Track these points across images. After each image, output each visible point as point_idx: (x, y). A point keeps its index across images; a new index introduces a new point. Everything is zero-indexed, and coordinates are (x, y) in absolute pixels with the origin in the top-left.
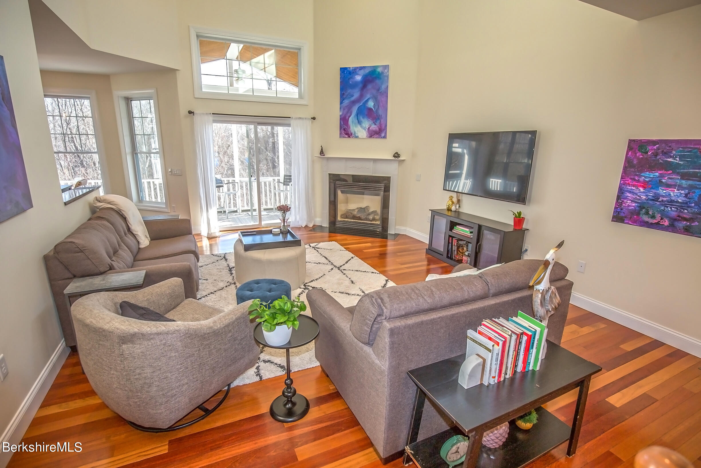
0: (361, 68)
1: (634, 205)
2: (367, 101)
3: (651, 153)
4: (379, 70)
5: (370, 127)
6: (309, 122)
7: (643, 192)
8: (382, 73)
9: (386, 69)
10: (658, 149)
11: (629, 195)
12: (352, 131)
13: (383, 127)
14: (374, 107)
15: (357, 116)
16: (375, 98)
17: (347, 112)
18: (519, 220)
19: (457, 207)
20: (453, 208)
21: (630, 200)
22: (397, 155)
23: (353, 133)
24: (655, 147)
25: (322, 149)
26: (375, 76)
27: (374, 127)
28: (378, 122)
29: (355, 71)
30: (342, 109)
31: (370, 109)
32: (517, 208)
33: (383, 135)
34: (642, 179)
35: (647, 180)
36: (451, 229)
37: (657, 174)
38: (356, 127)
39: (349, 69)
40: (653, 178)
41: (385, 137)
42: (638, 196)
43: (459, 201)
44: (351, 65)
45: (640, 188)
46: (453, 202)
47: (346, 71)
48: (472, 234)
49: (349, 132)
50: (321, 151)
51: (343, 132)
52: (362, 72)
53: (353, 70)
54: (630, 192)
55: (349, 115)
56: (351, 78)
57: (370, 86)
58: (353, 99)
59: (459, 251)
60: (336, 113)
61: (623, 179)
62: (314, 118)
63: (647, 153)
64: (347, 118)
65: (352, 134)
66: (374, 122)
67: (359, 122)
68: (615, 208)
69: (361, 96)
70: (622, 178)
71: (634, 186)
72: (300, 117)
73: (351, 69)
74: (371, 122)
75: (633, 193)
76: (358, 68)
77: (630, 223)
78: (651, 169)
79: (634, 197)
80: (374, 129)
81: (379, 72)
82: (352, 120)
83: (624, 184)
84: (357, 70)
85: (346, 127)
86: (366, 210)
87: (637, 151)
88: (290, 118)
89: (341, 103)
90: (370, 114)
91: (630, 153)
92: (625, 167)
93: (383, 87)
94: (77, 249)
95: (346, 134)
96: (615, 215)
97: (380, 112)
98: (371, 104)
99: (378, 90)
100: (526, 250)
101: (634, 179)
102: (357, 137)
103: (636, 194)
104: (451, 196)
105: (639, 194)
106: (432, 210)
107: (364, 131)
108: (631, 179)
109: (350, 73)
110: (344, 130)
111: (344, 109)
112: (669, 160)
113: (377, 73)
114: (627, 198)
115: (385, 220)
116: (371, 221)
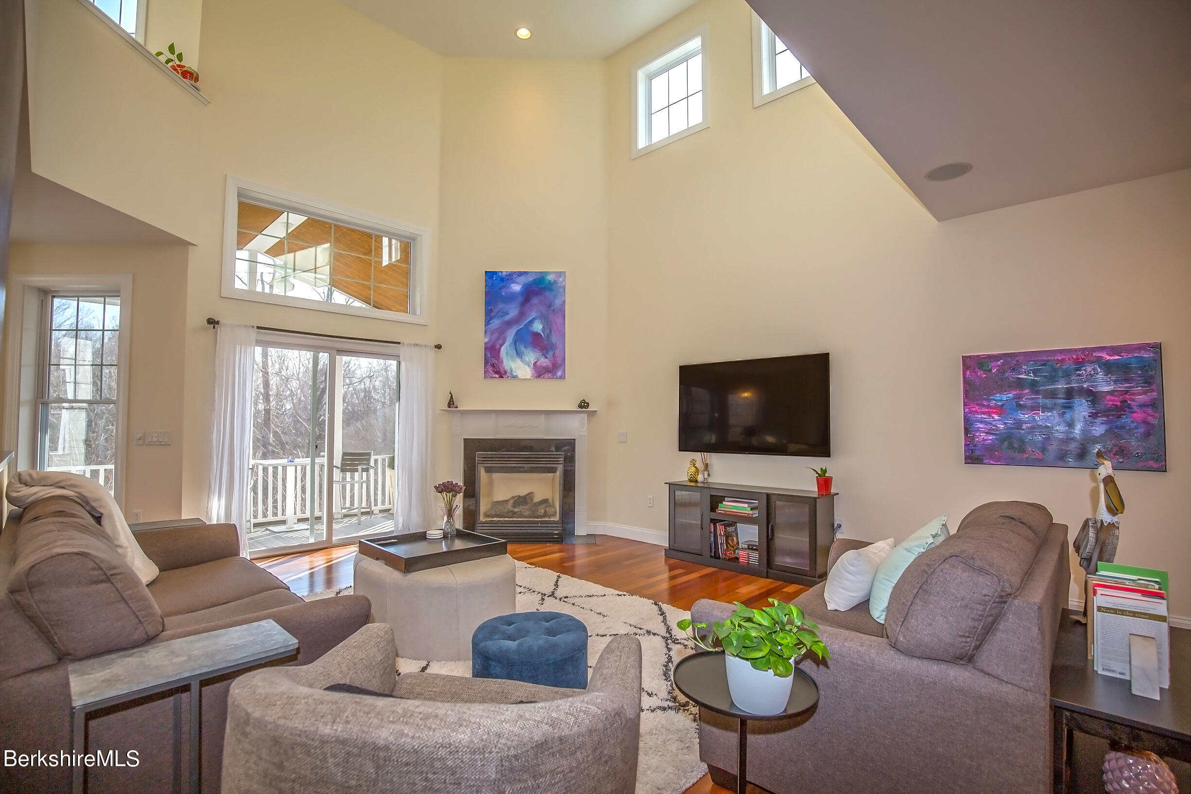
0: (521, 274)
1: (991, 438)
2: (532, 322)
3: (995, 370)
4: (550, 278)
5: (537, 362)
6: (432, 352)
7: (999, 420)
8: (555, 282)
9: (560, 277)
10: (1003, 364)
11: (981, 426)
12: (507, 368)
13: (559, 361)
14: (543, 331)
15: (515, 344)
16: (544, 318)
17: (498, 339)
18: (824, 482)
20: (700, 478)
21: (983, 432)
22: (583, 405)
23: (509, 371)
24: (999, 363)
25: (452, 397)
26: (543, 286)
27: (544, 362)
28: (551, 353)
29: (511, 277)
30: (489, 334)
31: (537, 335)
32: (817, 463)
33: (559, 374)
34: (993, 403)
35: (1000, 404)
36: (713, 508)
37: (1011, 395)
38: (513, 361)
39: (500, 274)
40: (1007, 400)
41: (563, 377)
42: (994, 425)
44: (504, 268)
45: (994, 415)
46: (697, 470)
47: (495, 276)
48: (756, 511)
49: (502, 370)
50: (450, 401)
51: (490, 369)
52: (523, 280)
53: (506, 275)
54: (981, 422)
55: (501, 342)
56: (504, 287)
57: (535, 301)
58: (508, 318)
59: (729, 544)
60: (478, 338)
61: (966, 406)
62: (438, 347)
63: (990, 370)
64: (498, 347)
65: (506, 373)
66: (543, 354)
67: (519, 354)
68: (966, 445)
69: (522, 315)
70: (965, 405)
71: (984, 413)
72: (417, 343)
73: (504, 274)
74: (538, 354)
75: (986, 423)
76: (515, 273)
77: (992, 462)
78: (1001, 390)
79: (989, 427)
80: (545, 364)
81: (550, 281)
82: (507, 350)
83: (970, 413)
84: (514, 276)
85: (496, 362)
86: (529, 500)
87: (977, 370)
88: (399, 343)
89: (487, 323)
90: (539, 342)
91: (968, 373)
92: (966, 390)
93: (557, 302)
95: (496, 373)
96: (968, 454)
97: (554, 339)
98: (538, 327)
99: (549, 306)
100: (840, 526)
101: (983, 405)
102: (515, 377)
103: (990, 423)
104: (694, 460)
105: (994, 423)
106: (670, 484)
107: (527, 367)
108: (978, 404)
109: (502, 279)
110: (493, 366)
111: (492, 334)
112: (1020, 376)
113: (547, 282)
114: (978, 430)
115: (568, 512)
116: (541, 517)
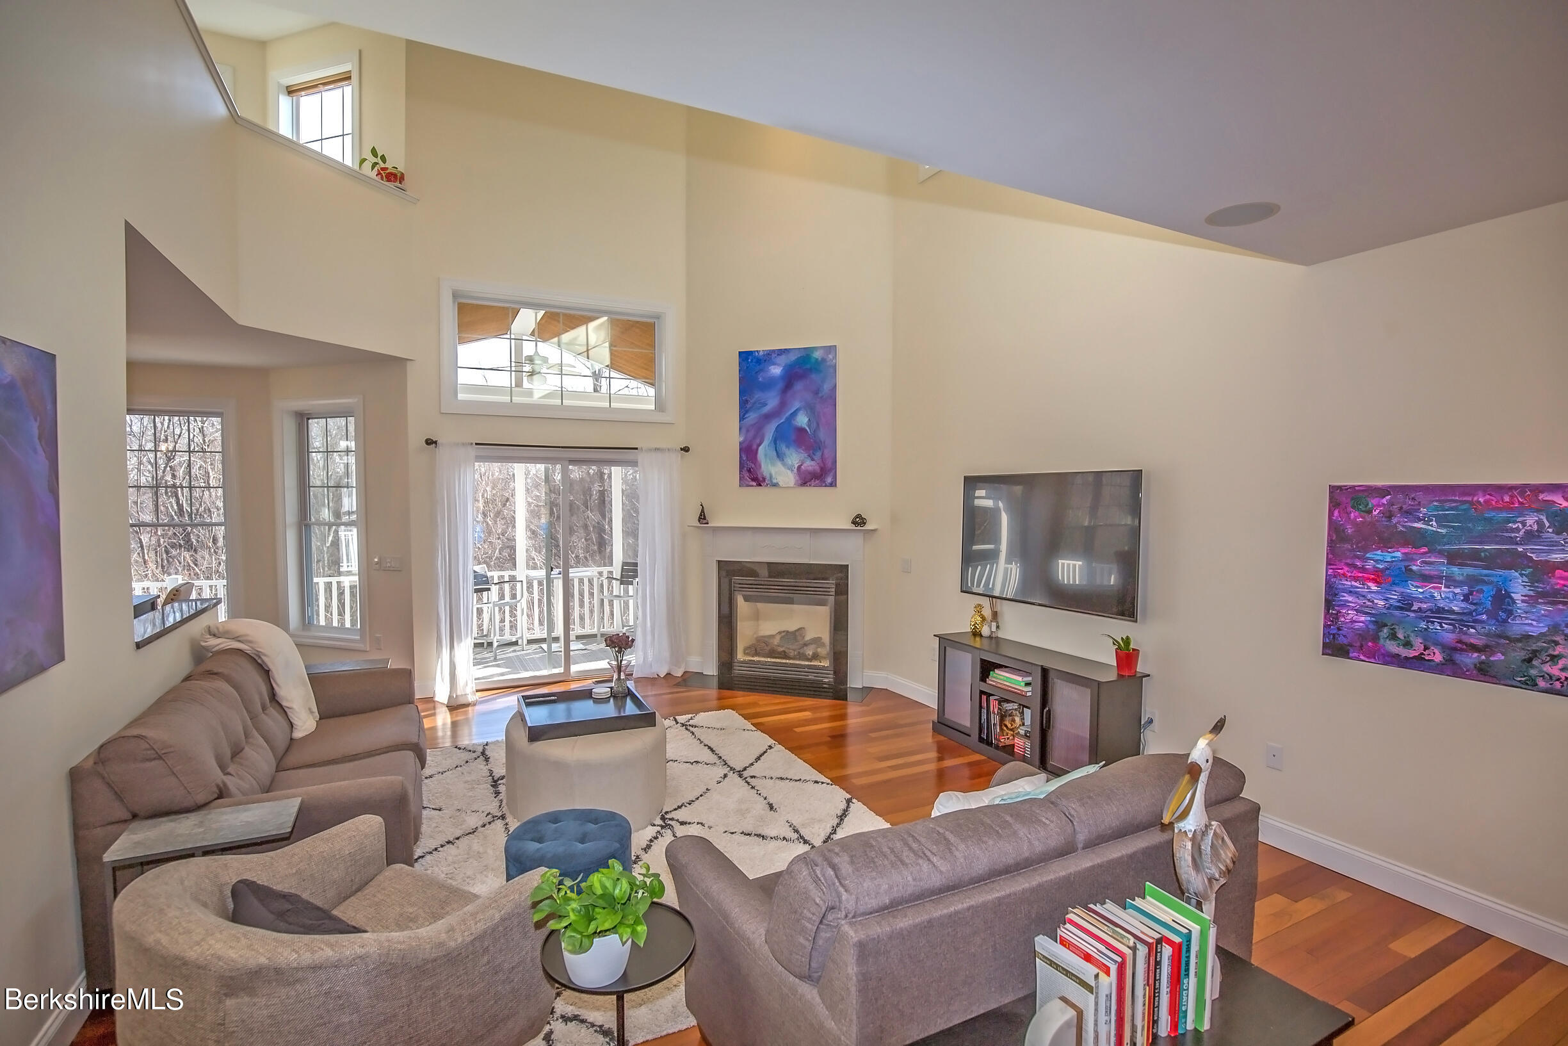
0: (782, 352)
1: (1363, 619)
2: (795, 414)
3: (1377, 511)
4: (817, 355)
5: (801, 465)
6: (676, 458)
7: (1377, 592)
8: (824, 360)
9: (830, 353)
10: (1391, 503)
11: (1350, 599)
12: (766, 474)
13: (829, 464)
14: (809, 426)
15: (775, 444)
16: (810, 409)
17: (755, 437)
18: (1127, 657)
19: (994, 629)
20: (985, 631)
21: (1353, 609)
22: (859, 521)
23: (768, 477)
24: (1384, 501)
25: (703, 511)
26: (808, 366)
27: (810, 465)
28: (819, 454)
29: (769, 357)
30: (744, 430)
31: (801, 431)
32: (1120, 628)
33: (829, 480)
34: (1370, 565)
35: (1381, 567)
36: (984, 676)
37: (1398, 554)
38: (773, 464)
39: (757, 354)
40: (1392, 562)
41: (833, 484)
42: (1369, 600)
43: (995, 615)
44: (761, 346)
45: (1370, 584)
46: (983, 619)
47: (750, 357)
48: (1030, 689)
49: (760, 477)
50: (701, 515)
51: (746, 475)
52: (783, 360)
53: (764, 355)
54: (1350, 593)
55: (758, 441)
56: (761, 370)
57: (799, 386)
58: (766, 410)
59: (1006, 726)
60: (733, 437)
61: (1331, 565)
62: (686, 449)
63: (1370, 512)
64: (755, 447)
65: (764, 479)
66: (809, 456)
67: (780, 456)
68: (1326, 626)
69: (783, 405)
70: (1328, 564)
71: (1356, 579)
72: (658, 447)
73: (761, 353)
74: (804, 455)
75: (1357, 595)
76: (774, 351)
77: (1362, 657)
78: (1385, 544)
79: (1361, 602)
80: (810, 468)
81: (817, 359)
82: (765, 451)
83: (1335, 577)
84: (773, 356)
85: (753, 466)
86: (799, 638)
87: (1349, 509)
88: (637, 449)
89: (742, 418)
90: (802, 439)
91: (1336, 513)
92: (1331, 540)
93: (826, 387)
94: (149, 752)
95: (753, 480)
96: (1328, 641)
97: (822, 435)
98: (802, 420)
99: (816, 393)
100: (1151, 721)
102: (775, 485)
103: (1364, 596)
104: (979, 605)
105: (1369, 596)
106: (940, 637)
107: (789, 472)
108: (1348, 565)
109: (759, 361)
110: (749, 471)
111: (748, 431)
112: (1416, 525)
113: (813, 360)
114: (1344, 605)
115: (839, 657)
116: (810, 660)
